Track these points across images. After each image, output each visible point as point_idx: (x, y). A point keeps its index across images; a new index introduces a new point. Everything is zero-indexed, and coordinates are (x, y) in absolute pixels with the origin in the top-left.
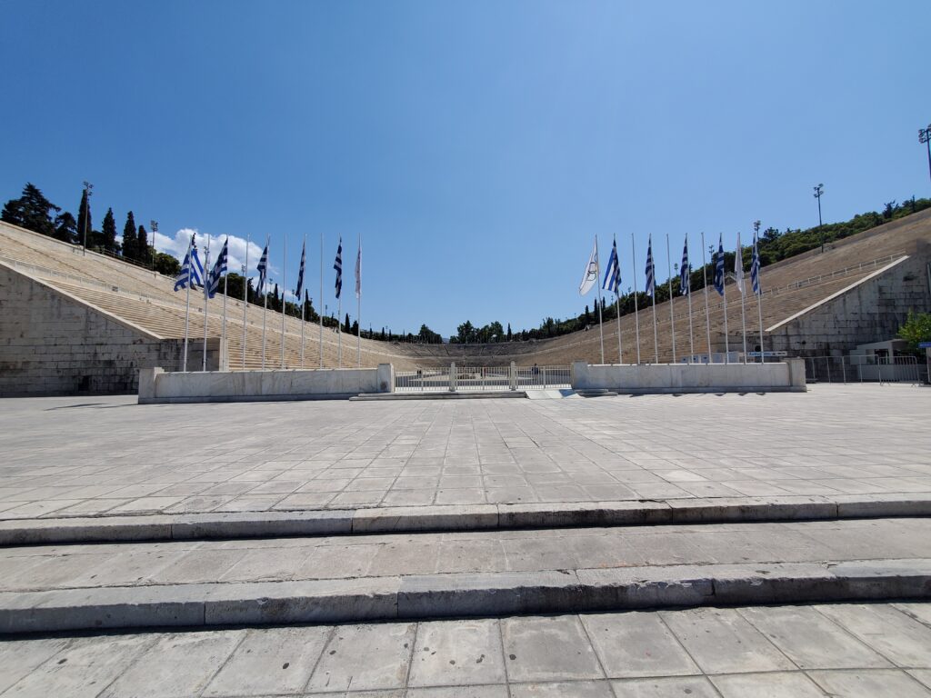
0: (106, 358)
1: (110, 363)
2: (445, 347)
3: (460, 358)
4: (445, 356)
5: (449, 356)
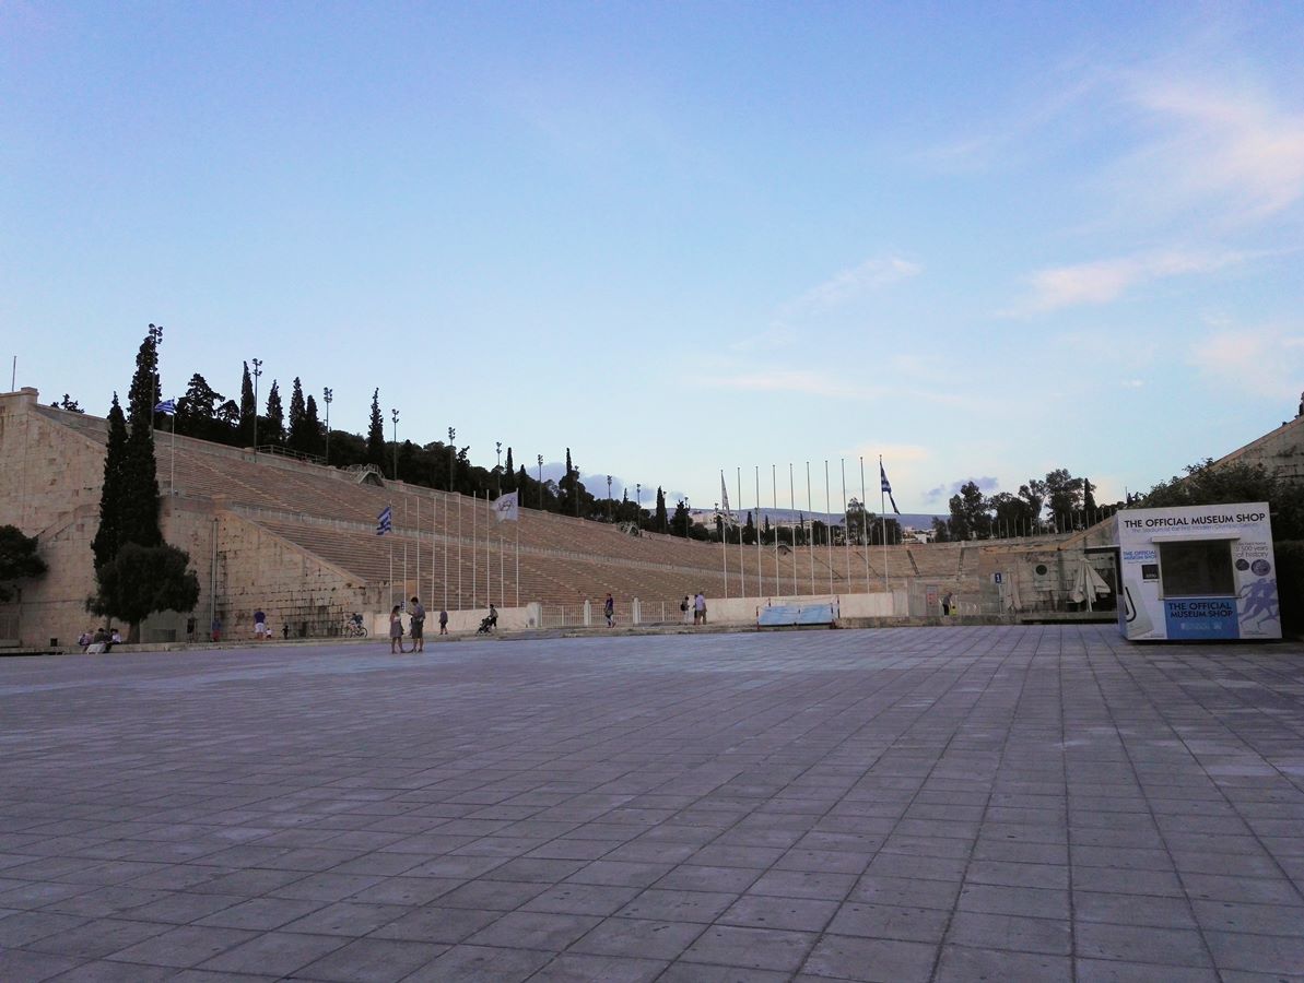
0: (319, 603)
1: (323, 609)
2: (908, 551)
3: (945, 580)
4: (908, 577)
5: (917, 575)
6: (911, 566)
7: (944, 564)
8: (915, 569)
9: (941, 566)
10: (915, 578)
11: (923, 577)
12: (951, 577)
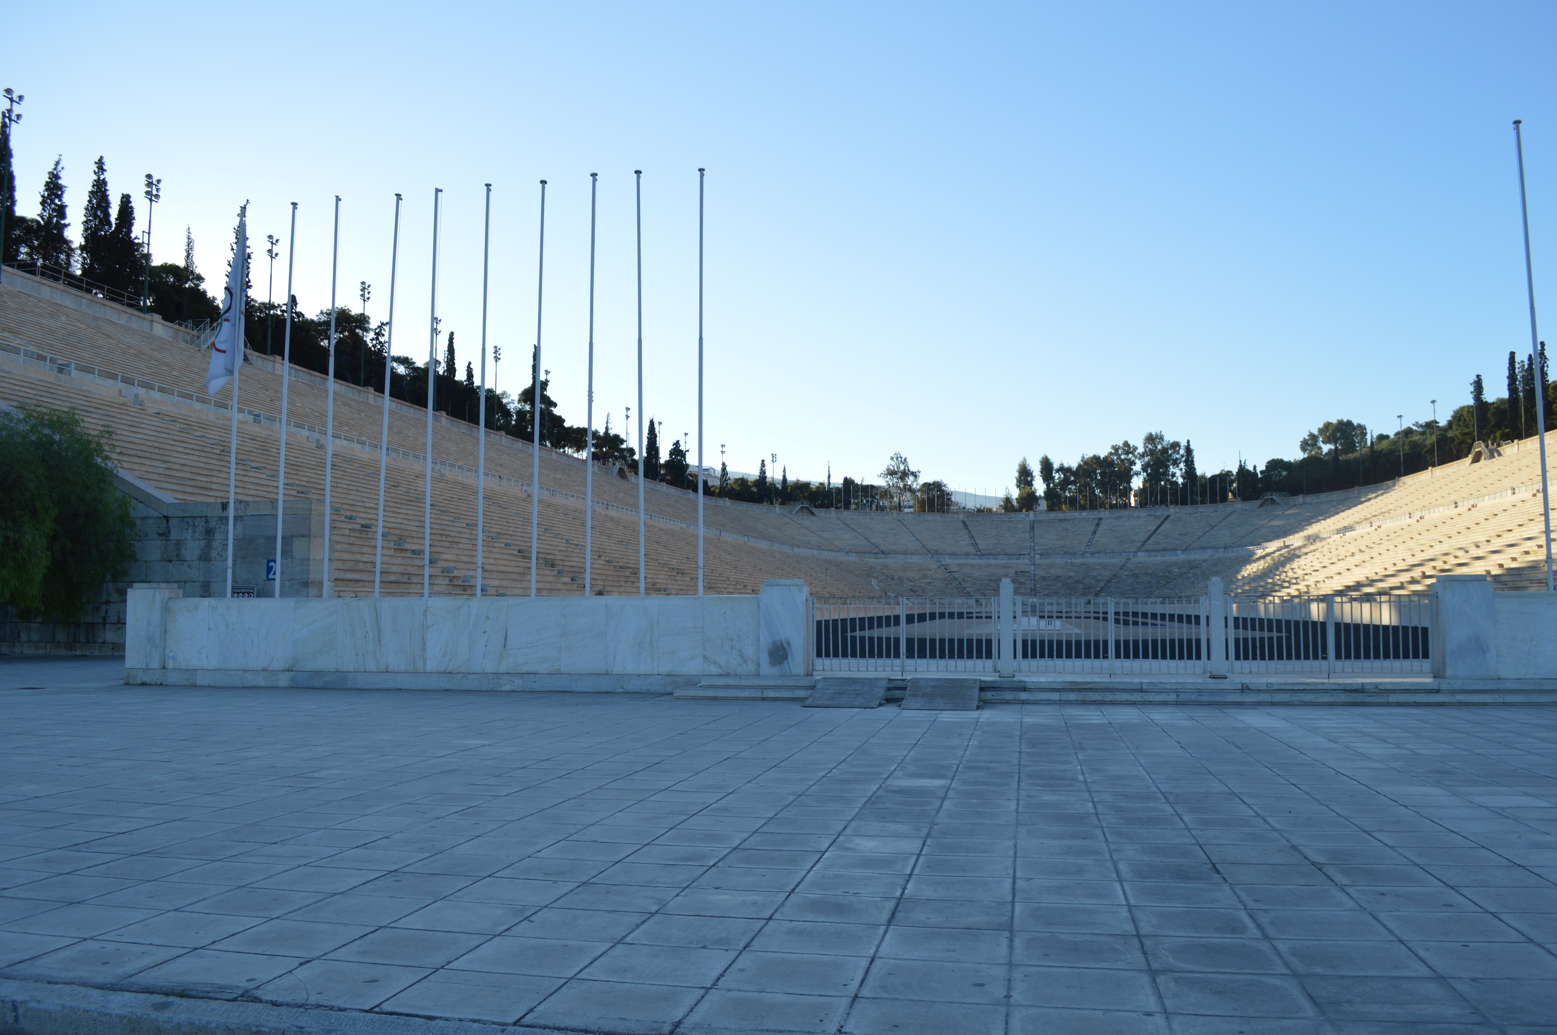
2: (964, 522)
3: (1015, 561)
4: (967, 555)
5: (979, 553)
10: (976, 557)
11: (986, 556)
12: (1022, 557)
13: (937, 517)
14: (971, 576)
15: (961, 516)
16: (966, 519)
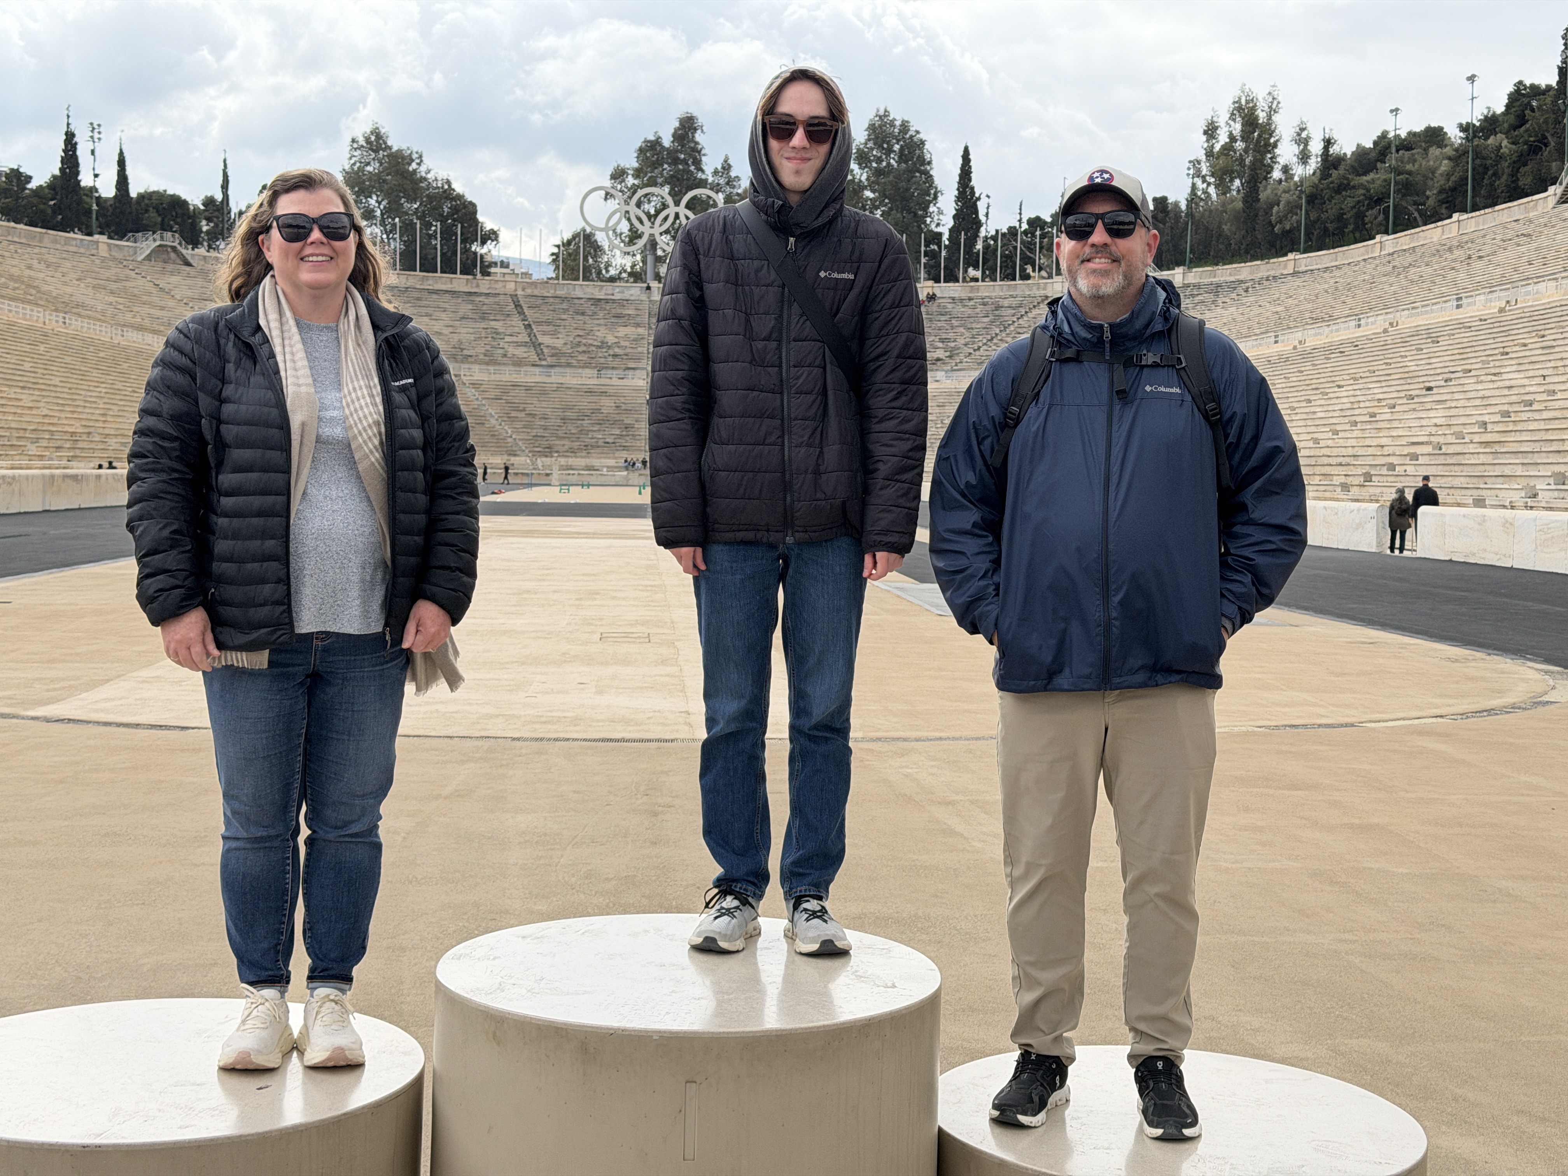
2: (514, 297)
3: (615, 381)
4: (519, 363)
5: (544, 363)
6: (523, 337)
7: (611, 339)
8: (537, 346)
9: (603, 344)
10: (537, 370)
11: (557, 370)
12: (631, 372)
13: (459, 282)
14: (524, 410)
15: (511, 286)
16: (520, 292)
